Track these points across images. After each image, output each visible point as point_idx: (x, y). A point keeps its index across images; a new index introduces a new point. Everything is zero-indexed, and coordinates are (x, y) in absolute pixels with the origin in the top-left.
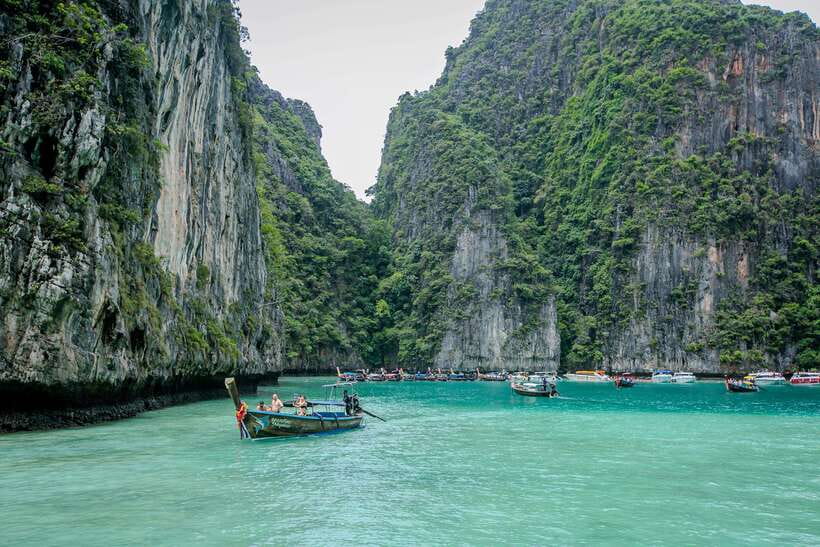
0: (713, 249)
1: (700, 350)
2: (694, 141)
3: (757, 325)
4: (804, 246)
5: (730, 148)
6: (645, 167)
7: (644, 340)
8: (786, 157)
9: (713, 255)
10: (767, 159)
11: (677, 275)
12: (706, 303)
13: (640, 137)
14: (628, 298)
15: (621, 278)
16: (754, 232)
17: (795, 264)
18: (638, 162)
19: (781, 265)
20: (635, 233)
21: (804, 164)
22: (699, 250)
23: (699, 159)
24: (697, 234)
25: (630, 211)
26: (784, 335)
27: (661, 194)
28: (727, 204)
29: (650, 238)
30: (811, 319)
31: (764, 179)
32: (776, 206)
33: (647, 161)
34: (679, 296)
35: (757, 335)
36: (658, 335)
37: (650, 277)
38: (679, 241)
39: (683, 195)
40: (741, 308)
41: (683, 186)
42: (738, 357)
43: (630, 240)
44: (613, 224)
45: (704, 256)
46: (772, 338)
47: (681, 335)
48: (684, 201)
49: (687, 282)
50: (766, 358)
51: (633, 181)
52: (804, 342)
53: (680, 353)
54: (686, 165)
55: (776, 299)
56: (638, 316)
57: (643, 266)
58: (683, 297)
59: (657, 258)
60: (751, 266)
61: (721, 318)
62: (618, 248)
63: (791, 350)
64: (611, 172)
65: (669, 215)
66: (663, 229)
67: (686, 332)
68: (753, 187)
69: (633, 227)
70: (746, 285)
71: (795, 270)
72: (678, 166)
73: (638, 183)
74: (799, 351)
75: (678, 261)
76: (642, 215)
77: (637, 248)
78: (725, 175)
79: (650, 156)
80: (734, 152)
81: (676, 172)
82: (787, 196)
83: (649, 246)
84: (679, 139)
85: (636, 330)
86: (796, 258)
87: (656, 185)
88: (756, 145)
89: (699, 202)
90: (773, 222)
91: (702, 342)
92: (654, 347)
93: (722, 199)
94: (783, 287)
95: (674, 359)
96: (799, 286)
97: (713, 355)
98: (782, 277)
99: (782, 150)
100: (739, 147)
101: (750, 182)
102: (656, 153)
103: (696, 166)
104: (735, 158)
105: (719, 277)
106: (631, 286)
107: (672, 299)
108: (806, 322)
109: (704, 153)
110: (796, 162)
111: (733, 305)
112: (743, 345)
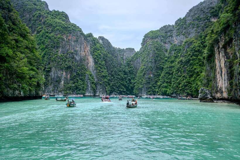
0: (64, 72)
1: (61, 91)
2: (62, 51)
3: (71, 87)
4: (79, 73)
5: (68, 53)
6: (53, 55)
7: (51, 89)
8: (77, 56)
9: (64, 73)
10: (74, 56)
11: (58, 77)
12: (62, 82)
13: (52, 48)
14: (48, 81)
15: (47, 77)
16: (71, 70)
17: (77, 76)
18: (51, 54)
19: (75, 76)
20: (51, 68)
21: (79, 58)
22: (62, 72)
23: (63, 55)
24: (62, 69)
25: (49, 63)
26: (75, 89)
27: (55, 61)
28: (67, 64)
29: (53, 69)
30: (79, 86)
31: (73, 60)
32: (75, 65)
33: (53, 54)
34: (58, 81)
35: (70, 88)
36: (54, 88)
37: (53, 77)
38: (58, 70)
39: (60, 62)
40: (68, 84)
41: (60, 60)
42: (67, 92)
43: (49, 69)
44: (46, 66)
45: (63, 74)
46: (73, 89)
47: (58, 88)
48: (60, 63)
49: (59, 78)
50: (72, 93)
51: (50, 58)
52: (78, 90)
53: (57, 92)
54: (60, 56)
55: (74, 82)
56: (50, 84)
57: (52, 75)
58: (59, 82)
59: (54, 73)
60: (70, 76)
61: (65, 85)
62: (47, 71)
63: (75, 91)
64: (46, 55)
65: (57, 65)
66: (56, 68)
67: (59, 88)
68: (71, 61)
69: (50, 67)
70: (69, 79)
71: (77, 77)
72: (59, 55)
73: (51, 58)
74: (77, 91)
75: (58, 74)
76: (52, 65)
77: (51, 71)
78: (67, 58)
79: (54, 53)
80: (68, 54)
81: (58, 57)
82: (76, 63)
83: (53, 71)
84: (59, 50)
85: (50, 87)
86: (77, 75)
87: (55, 59)
88: (72, 53)
89: (62, 63)
90: (74, 68)
91: (61, 90)
92: (53, 91)
93: (66, 63)
94: (75, 80)
95: (56, 93)
96: (78, 80)
97: (63, 92)
98: (75, 78)
99: (76, 55)
100: (69, 53)
101: (71, 60)
102: (55, 52)
103: (62, 56)
104: (69, 55)
105: (65, 78)
106: (49, 78)
107: (57, 81)
108: (78, 86)
109: (63, 54)
110: (78, 57)
111: (66, 82)
112: (68, 90)
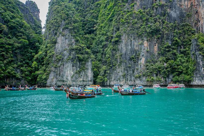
0: (146, 42)
1: (140, 77)
2: (141, 5)
3: (159, 68)
4: (176, 41)
5: (153, 7)
6: (124, 14)
7: (121, 74)
8: (172, 10)
9: (146, 44)
10: (165, 11)
11: (133, 51)
12: (143, 61)
13: (123, 3)
14: (116, 59)
15: (114, 52)
16: (160, 36)
17: (173, 47)
18: (122, 12)
19: (168, 47)
20: (119, 37)
21: (178, 13)
22: (141, 42)
23: (142, 11)
24: (140, 36)
25: (118, 29)
26: (168, 71)
27: (128, 23)
28: (151, 26)
29: (124, 38)
30: (178, 66)
31: (164, 17)
32: (168, 27)
33: (125, 12)
34: (133, 58)
35: (160, 71)
36: (126, 72)
37: (124, 52)
38: (134, 39)
39: (136, 23)
40: (155, 62)
41: (136, 20)
42: (152, 79)
43: (117, 39)
44: (113, 34)
45: (142, 44)
46: (164, 72)
47: (133, 72)
48: (136, 25)
49: (136, 53)
50: (162, 79)
51: (120, 19)
52: (175, 73)
53: (133, 78)
54: (138, 13)
55: (166, 59)
56: (119, 65)
57: (121, 48)
58: (135, 59)
59: (126, 45)
60: (158, 47)
61: (147, 66)
62: (113, 42)
63: (171, 76)
64: (114, 16)
65: (131, 30)
66: (128, 35)
67: (135, 71)
68: (160, 21)
69: (118, 34)
70: (157, 54)
71: (173, 49)
72: (135, 13)
73: (121, 19)
74: (173, 77)
75: (134, 46)
76: (122, 30)
77: (120, 42)
78: (151, 16)
79: (126, 10)
80: (154, 9)
81: (134, 15)
82: (172, 24)
83: (124, 41)
84: (136, 4)
85: (118, 70)
86: (174, 45)
87: (127, 20)
88: (162, 6)
89: (141, 25)
90: (167, 32)
91: (141, 74)
92: (124, 76)
93: (150, 24)
94: (169, 54)
95: (131, 80)
96: (174, 54)
97: (144, 79)
98: (169, 51)
99: (170, 8)
100: (156, 7)
101: (159, 18)
102: (128, 9)
103: (141, 13)
104: (155, 11)
105: (147, 52)
106: (117, 55)
107: (131, 59)
108: (176, 67)
109: (144, 9)
110: (175, 12)
111: (151, 61)
112: (155, 75)
